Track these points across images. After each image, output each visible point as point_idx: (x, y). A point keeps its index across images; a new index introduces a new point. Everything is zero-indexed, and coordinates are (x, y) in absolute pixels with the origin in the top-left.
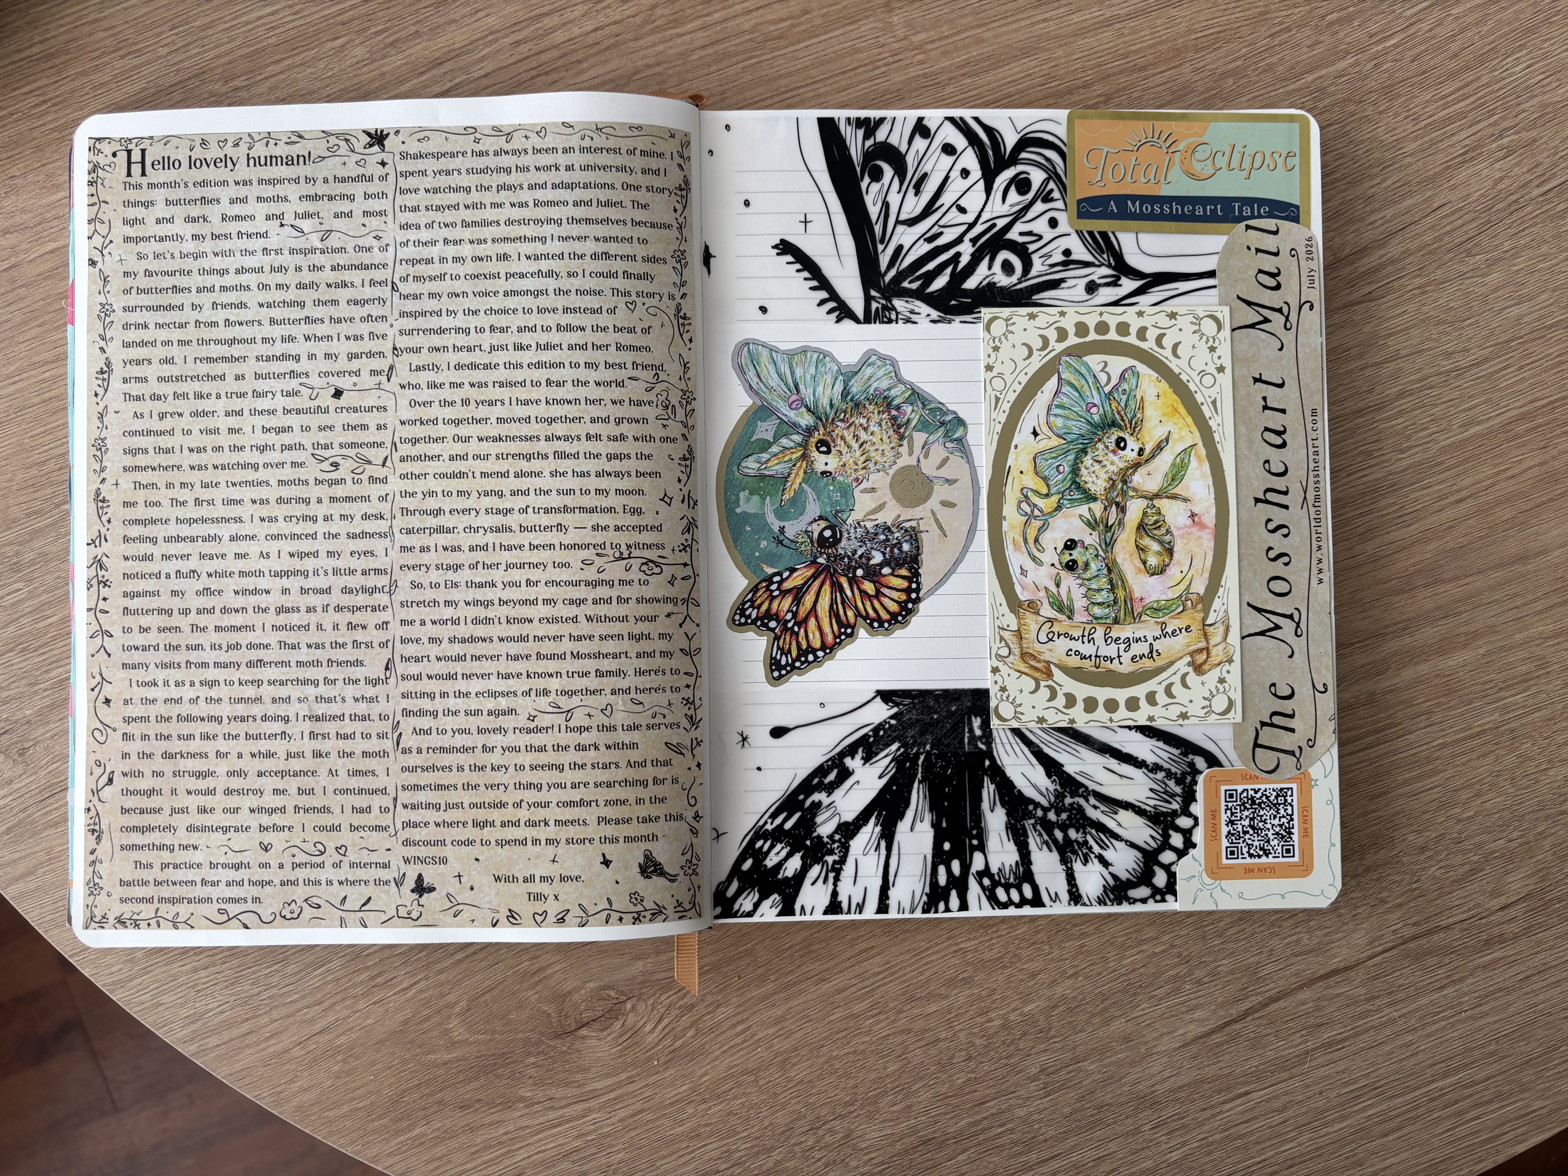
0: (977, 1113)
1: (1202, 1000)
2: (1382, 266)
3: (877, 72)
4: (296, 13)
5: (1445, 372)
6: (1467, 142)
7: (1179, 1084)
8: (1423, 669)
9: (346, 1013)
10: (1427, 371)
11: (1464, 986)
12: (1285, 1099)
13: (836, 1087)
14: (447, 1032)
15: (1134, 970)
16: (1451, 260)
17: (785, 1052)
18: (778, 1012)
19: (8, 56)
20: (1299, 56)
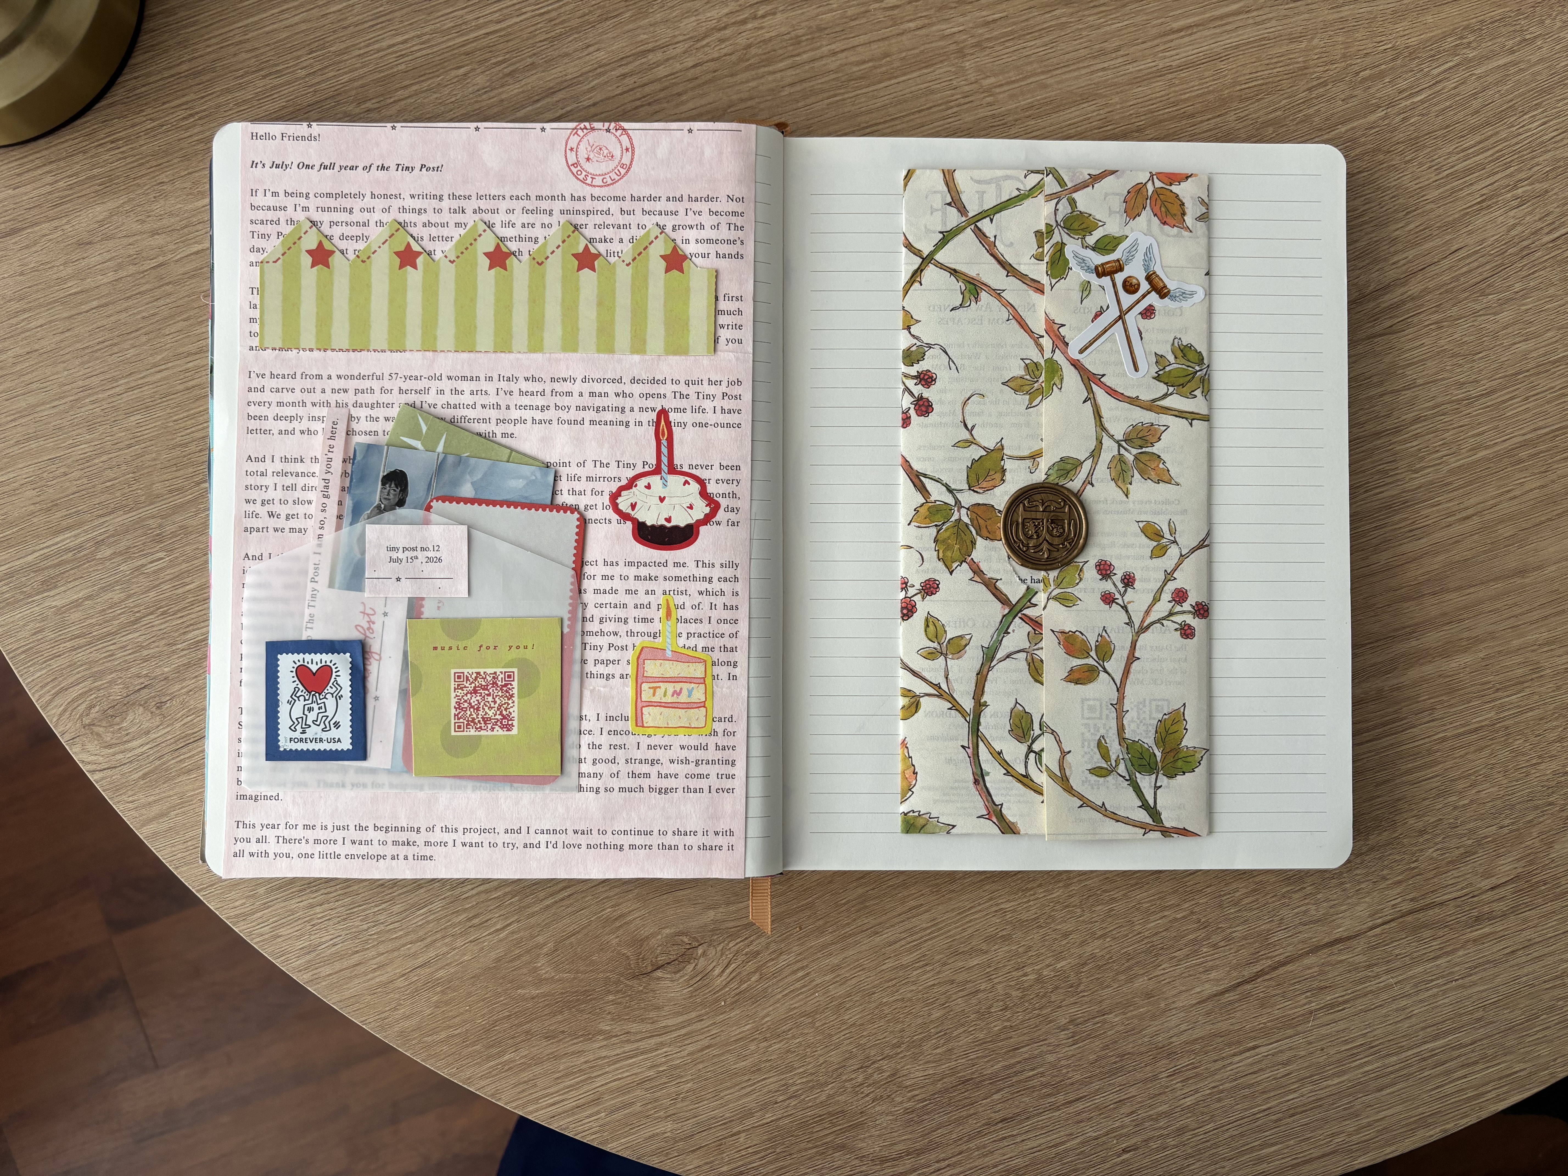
0: (1012, 1057)
1: (1219, 962)
2: (1403, 302)
3: (950, 111)
4: (424, 43)
5: (1457, 400)
6: (1484, 191)
7: (1194, 1036)
8: (1428, 669)
9: (445, 949)
10: (1439, 400)
11: (1455, 958)
12: (1290, 1054)
13: (885, 1030)
14: (536, 969)
15: (1156, 934)
16: (1466, 299)
17: (840, 997)
18: (835, 960)
19: (160, 72)
20: (1334, 108)
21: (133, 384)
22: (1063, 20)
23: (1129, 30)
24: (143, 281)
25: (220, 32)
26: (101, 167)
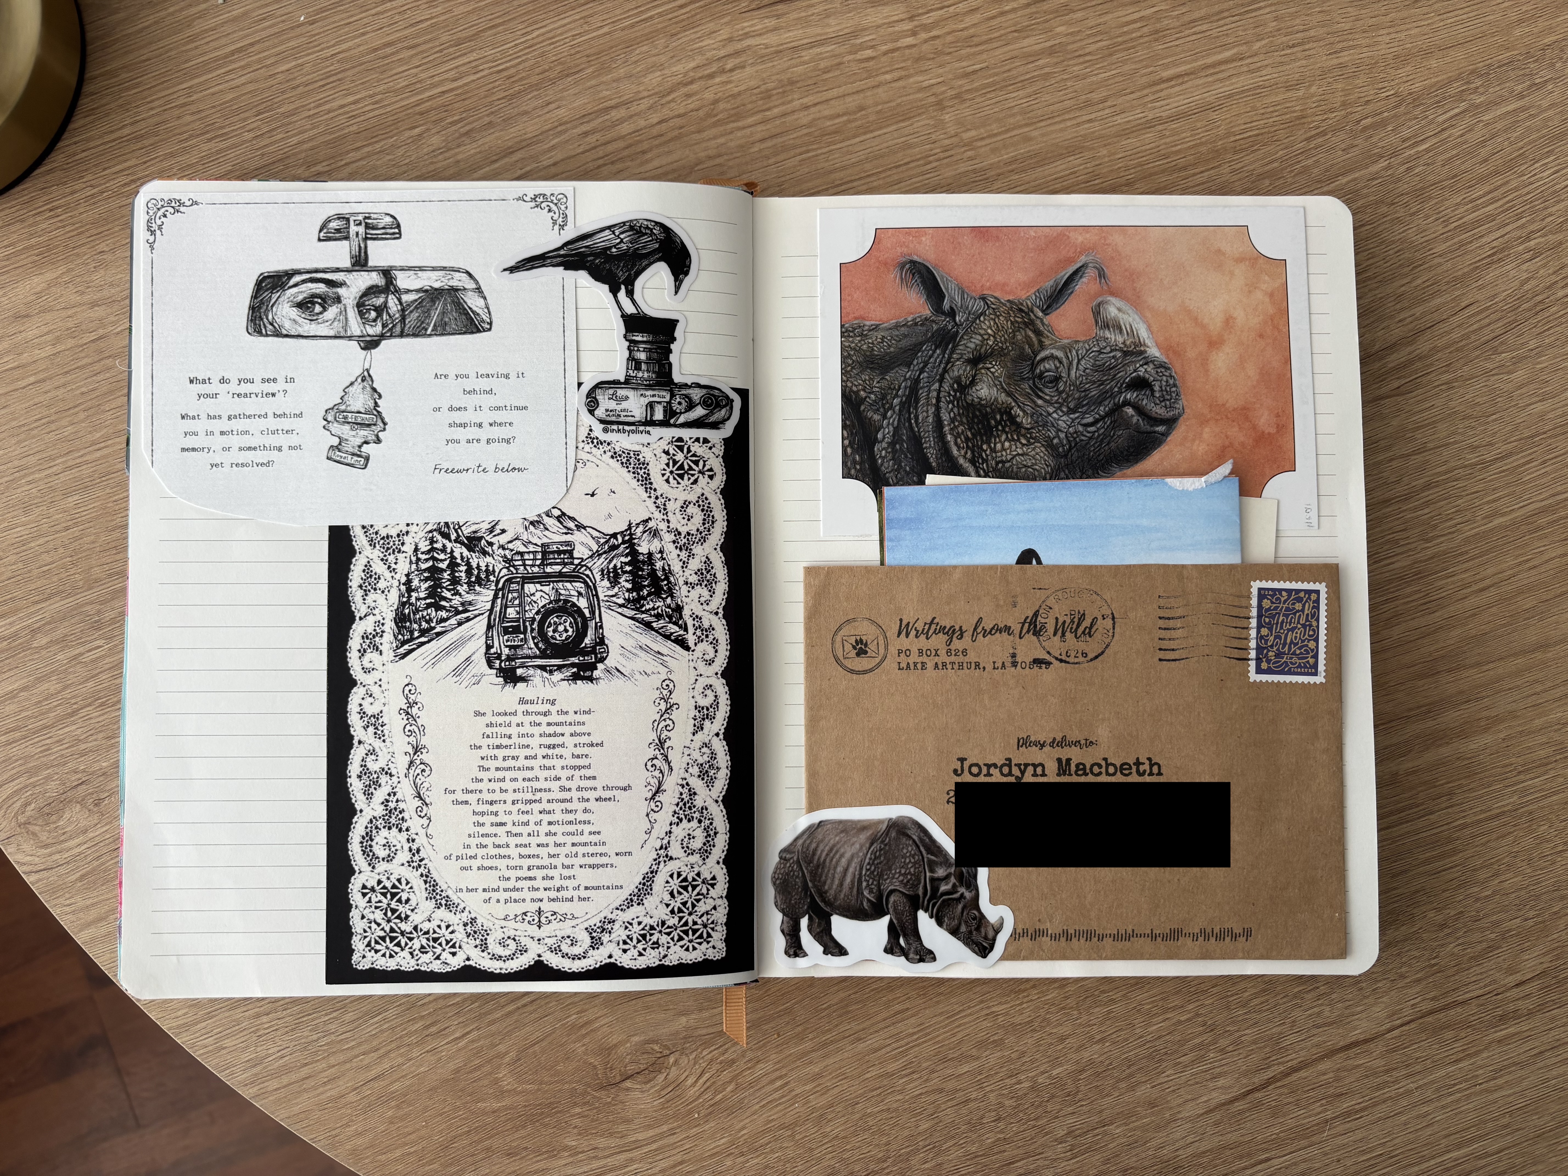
1: (1226, 1068)
2: (1411, 362)
3: (929, 167)
4: (376, 103)
5: (1471, 465)
6: (1495, 244)
7: (1202, 1149)
9: (400, 1060)
10: (1452, 464)
11: (1479, 1060)
12: (1304, 1166)
13: (870, 1144)
14: (496, 1081)
15: (1159, 1037)
16: (1477, 357)
17: (821, 1108)
18: (815, 1069)
19: (100, 137)
20: (1333, 159)
21: (70, 464)
22: (1047, 70)
23: (1117, 80)
24: (83, 355)
25: (163, 93)
26: (40, 236)
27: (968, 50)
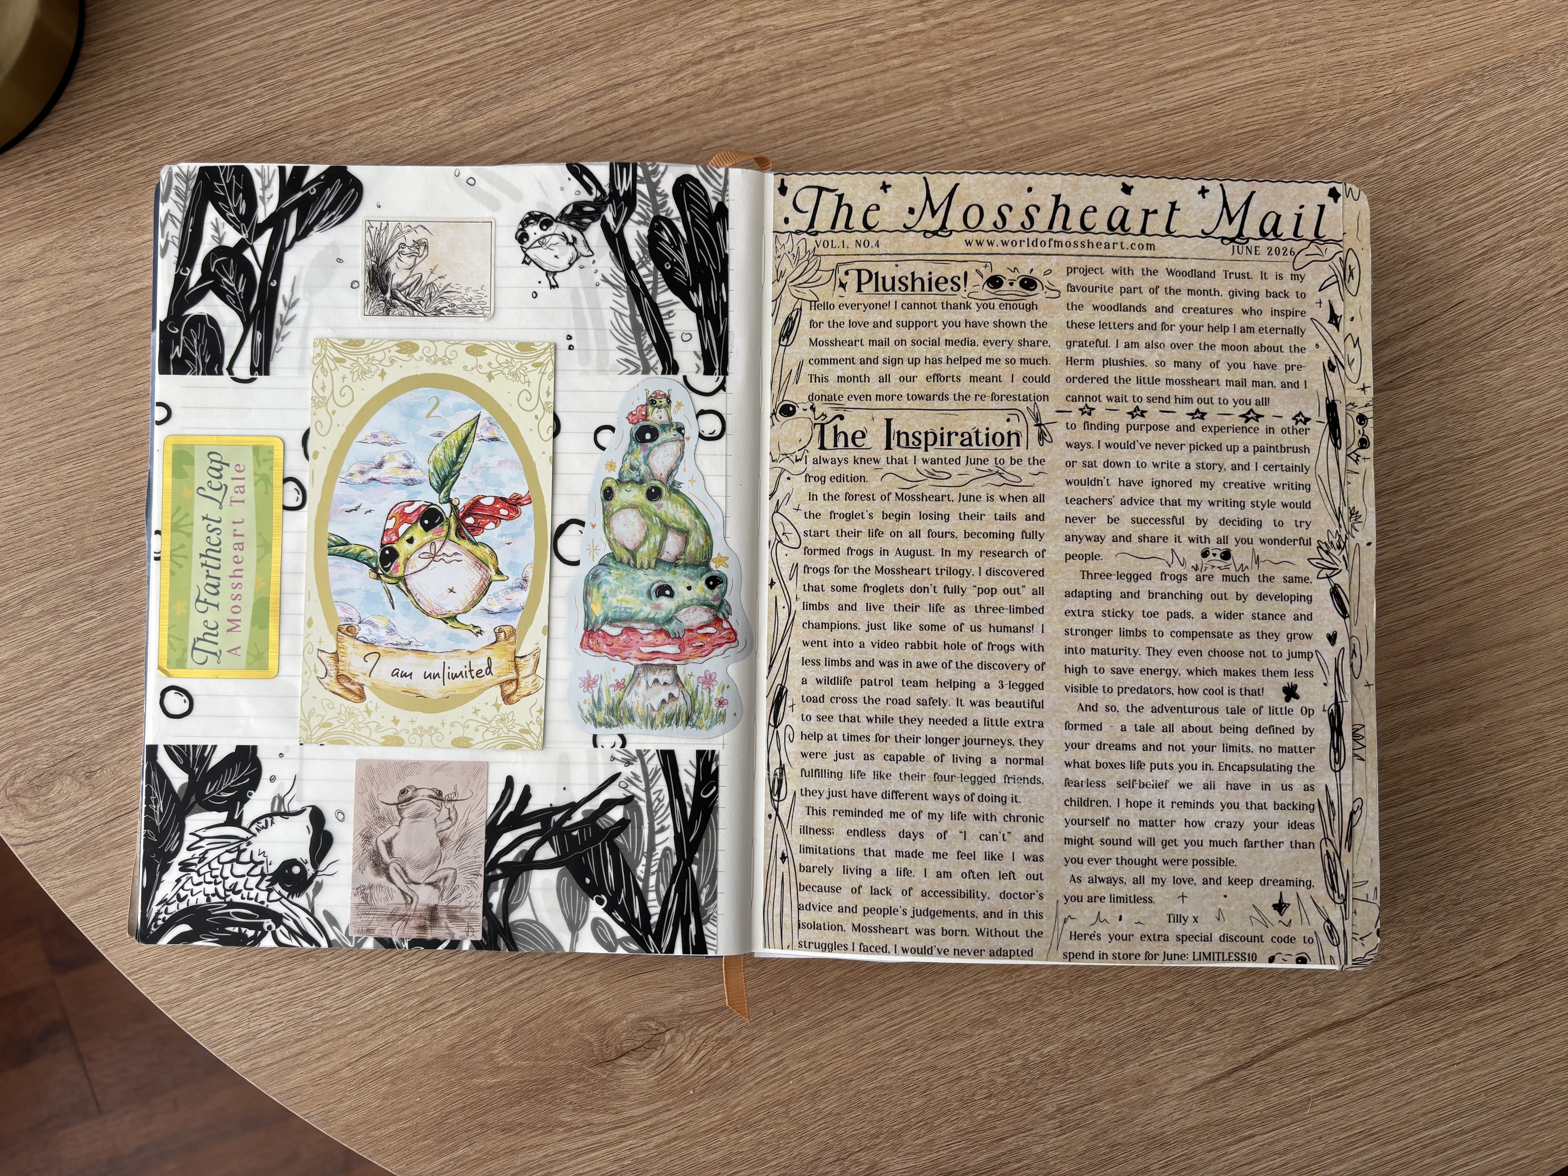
1: (1212, 1047)
4: (381, 73)
5: (1460, 459)
6: (1486, 243)
7: (1188, 1125)
8: (1429, 739)
9: (395, 1036)
10: (1441, 458)
11: (1457, 1040)
12: (1286, 1143)
13: (862, 1120)
14: (492, 1057)
15: (1148, 1016)
16: (1467, 353)
17: (815, 1085)
18: (811, 1046)
21: (63, 431)
23: (1122, 71)
24: (77, 321)
25: (165, 57)
26: (35, 200)
27: (976, 37)
